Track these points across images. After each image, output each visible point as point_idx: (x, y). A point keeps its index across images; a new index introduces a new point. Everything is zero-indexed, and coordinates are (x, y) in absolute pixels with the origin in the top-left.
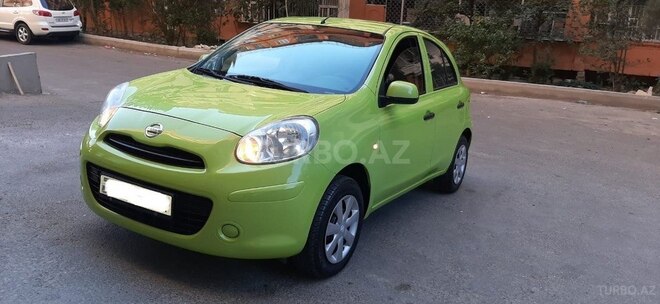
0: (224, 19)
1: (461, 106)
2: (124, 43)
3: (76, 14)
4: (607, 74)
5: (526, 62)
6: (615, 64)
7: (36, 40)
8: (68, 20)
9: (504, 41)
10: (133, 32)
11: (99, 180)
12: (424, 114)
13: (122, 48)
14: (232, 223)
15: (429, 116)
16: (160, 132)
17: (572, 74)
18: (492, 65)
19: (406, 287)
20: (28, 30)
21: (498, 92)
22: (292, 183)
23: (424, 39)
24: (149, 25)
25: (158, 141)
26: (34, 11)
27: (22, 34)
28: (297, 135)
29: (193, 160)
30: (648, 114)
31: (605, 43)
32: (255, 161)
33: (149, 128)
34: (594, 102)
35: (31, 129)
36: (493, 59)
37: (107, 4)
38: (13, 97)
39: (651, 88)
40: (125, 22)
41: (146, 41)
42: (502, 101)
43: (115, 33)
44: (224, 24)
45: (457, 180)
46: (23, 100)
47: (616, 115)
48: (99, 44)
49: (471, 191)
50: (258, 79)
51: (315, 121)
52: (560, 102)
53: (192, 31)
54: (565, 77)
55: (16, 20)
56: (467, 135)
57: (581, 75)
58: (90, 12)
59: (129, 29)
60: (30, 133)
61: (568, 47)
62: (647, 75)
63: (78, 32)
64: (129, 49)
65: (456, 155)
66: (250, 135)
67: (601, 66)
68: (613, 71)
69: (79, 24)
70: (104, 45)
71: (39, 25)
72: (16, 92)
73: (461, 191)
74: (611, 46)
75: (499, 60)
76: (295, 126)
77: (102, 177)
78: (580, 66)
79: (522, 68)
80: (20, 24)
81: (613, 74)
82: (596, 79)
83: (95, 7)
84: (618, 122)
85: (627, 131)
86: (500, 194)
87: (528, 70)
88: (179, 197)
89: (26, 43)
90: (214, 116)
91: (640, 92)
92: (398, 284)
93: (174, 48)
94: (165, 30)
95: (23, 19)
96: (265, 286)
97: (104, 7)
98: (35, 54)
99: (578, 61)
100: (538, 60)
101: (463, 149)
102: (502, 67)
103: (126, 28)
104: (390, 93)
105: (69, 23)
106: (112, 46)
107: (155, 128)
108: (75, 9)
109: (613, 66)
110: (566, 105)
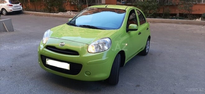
0: (66, 4)
1: (148, 29)
2: (36, 13)
3: (20, 5)
4: (187, 14)
5: (161, 12)
6: (189, 11)
7: (8, 14)
8: (18, 7)
9: (154, 6)
10: (38, 9)
11: (46, 60)
12: (138, 33)
13: (36, 15)
14: (88, 71)
15: (140, 33)
16: (64, 45)
17: (175, 15)
18: (151, 13)
19: (138, 86)
20: (6, 11)
21: (154, 22)
22: (104, 58)
23: (136, 10)
24: (43, 7)
25: (64, 48)
26: (7, 5)
27: (4, 12)
28: (105, 43)
29: (75, 53)
30: (200, 26)
31: (186, 5)
32: (94, 52)
33: (60, 44)
34: (183, 23)
35: (14, 43)
36: (151, 12)
37: (29, 1)
38: (5, 33)
39: (200, 18)
40: (35, 6)
41: (42, 12)
42: (155, 25)
43: (32, 10)
44: (67, 5)
45: (147, 51)
46: (8, 34)
47: (190, 27)
48: (28, 14)
49: (151, 54)
50: (89, 26)
51: (110, 39)
52: (173, 24)
53: (57, 8)
54: (173, 16)
55: (2, 8)
56: (149, 37)
57: (178, 15)
58: (24, 4)
59: (36, 8)
60: (14, 44)
61: (173, 6)
62: (198, 13)
63: (21, 10)
64: (38, 15)
65: (147, 44)
66: (91, 44)
67: (185, 12)
68: (188, 13)
69: (22, 8)
70: (30, 14)
71: (9, 9)
72: (6, 31)
73: (148, 54)
74: (188, 6)
75: (153, 12)
76: (104, 41)
77: (47, 59)
78: (178, 12)
79: (160, 14)
80: (3, 9)
81: (188, 14)
82: (183, 16)
83: (26, 2)
84: (192, 29)
85: (195, 32)
86: (160, 55)
87: (162, 14)
88: (72, 64)
89: (6, 15)
90: (80, 39)
91: (197, 20)
92: (136, 85)
93: (52, 14)
94: (48, 8)
95: (4, 7)
96: (97, 88)
97: (28, 2)
98: (11, 19)
99: (177, 10)
100: (165, 11)
101: (148, 42)
102: (154, 14)
103: (35, 8)
104: (129, 28)
105: (19, 8)
106: (32, 14)
107: (62, 44)
108: (20, 3)
109: (188, 12)
110: (175, 25)
